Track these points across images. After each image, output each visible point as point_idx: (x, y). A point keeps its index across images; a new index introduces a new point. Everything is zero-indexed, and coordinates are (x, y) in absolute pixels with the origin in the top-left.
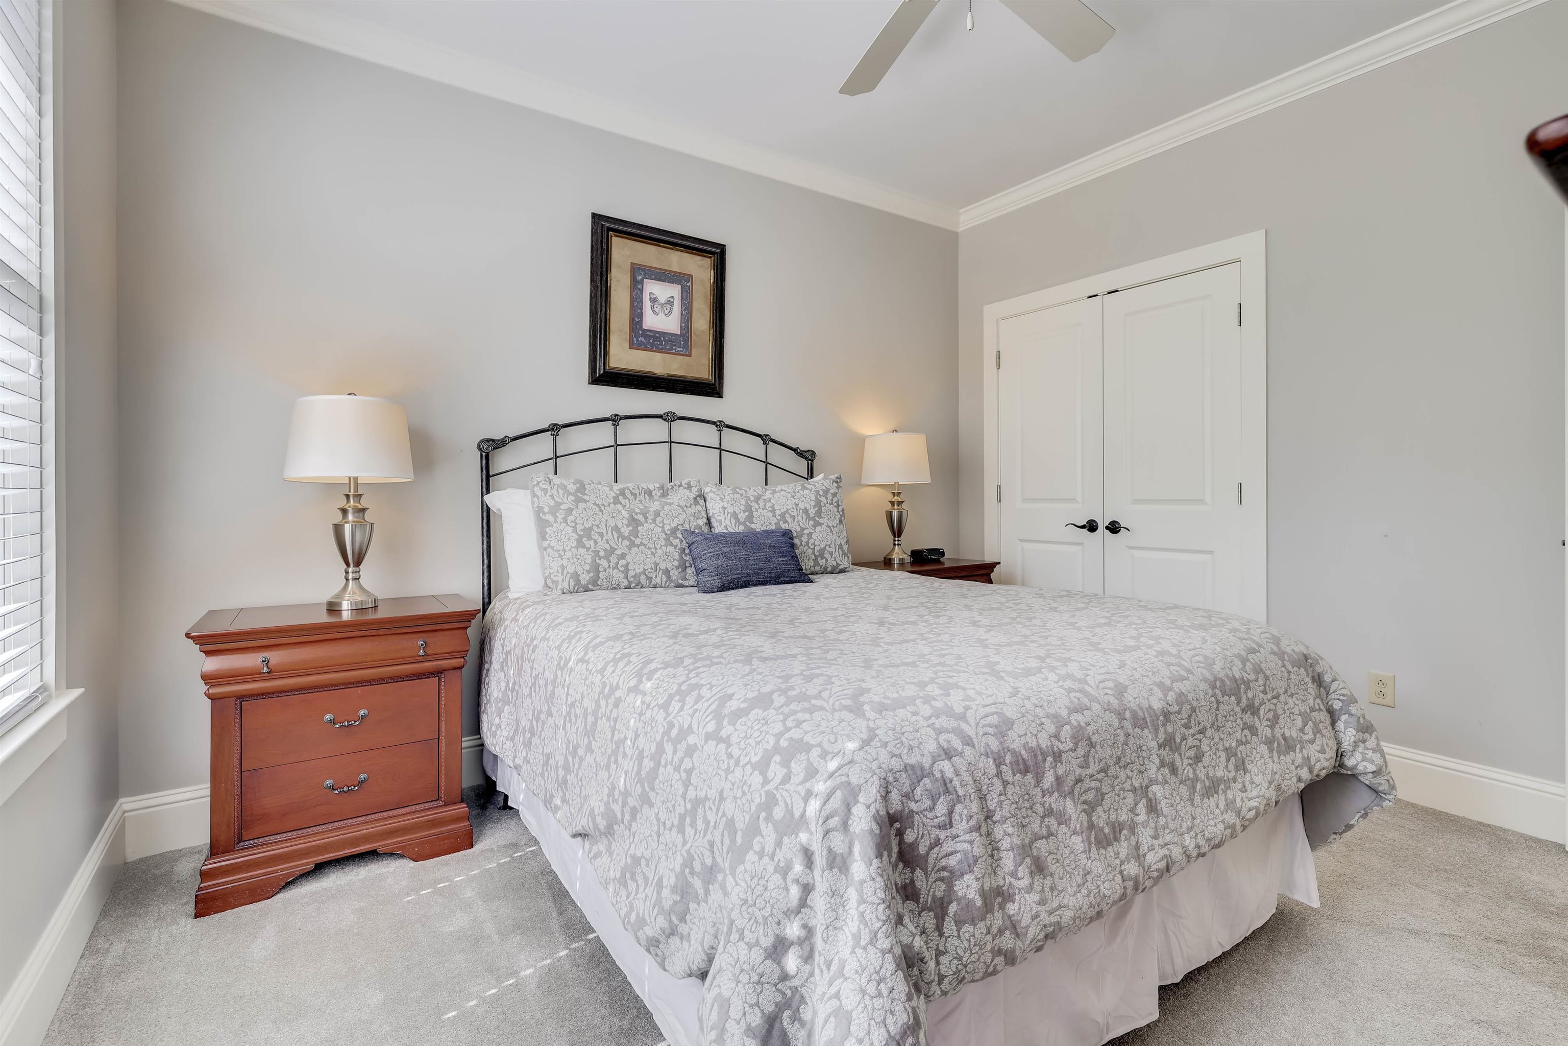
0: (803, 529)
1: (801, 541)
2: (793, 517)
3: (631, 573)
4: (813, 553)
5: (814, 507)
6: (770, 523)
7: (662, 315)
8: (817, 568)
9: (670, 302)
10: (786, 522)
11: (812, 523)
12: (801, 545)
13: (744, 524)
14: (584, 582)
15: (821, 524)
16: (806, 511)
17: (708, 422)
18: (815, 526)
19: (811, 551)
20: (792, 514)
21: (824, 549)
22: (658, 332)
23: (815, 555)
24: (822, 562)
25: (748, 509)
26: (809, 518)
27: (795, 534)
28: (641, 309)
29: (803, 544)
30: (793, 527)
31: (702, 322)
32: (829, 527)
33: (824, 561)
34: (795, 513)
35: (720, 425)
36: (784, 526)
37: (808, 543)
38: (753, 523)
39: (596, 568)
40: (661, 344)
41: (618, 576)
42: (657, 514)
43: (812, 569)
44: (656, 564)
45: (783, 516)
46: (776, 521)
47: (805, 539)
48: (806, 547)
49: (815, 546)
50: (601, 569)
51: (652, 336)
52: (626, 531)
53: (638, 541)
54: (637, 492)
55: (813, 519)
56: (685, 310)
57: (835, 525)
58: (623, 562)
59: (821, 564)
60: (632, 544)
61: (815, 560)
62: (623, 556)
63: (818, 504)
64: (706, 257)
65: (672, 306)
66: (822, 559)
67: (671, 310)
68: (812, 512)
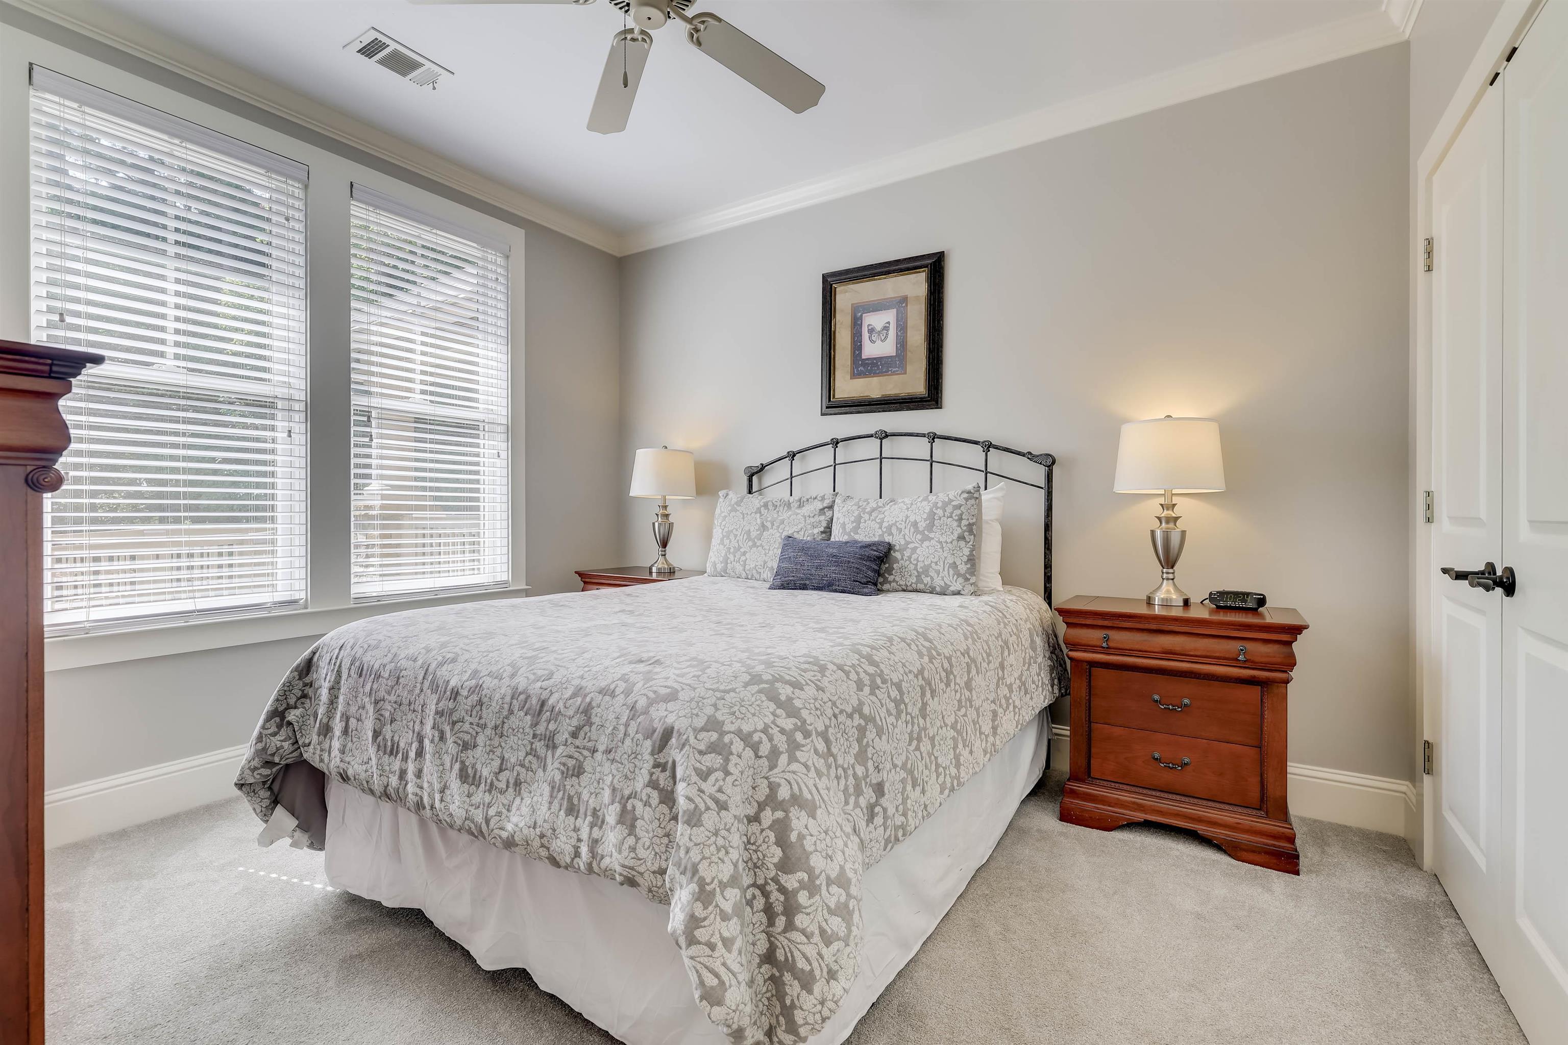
0: (908, 543)
1: (903, 555)
2: (900, 530)
3: (747, 567)
4: (916, 569)
5: (925, 520)
6: (874, 535)
7: (879, 342)
8: (921, 586)
9: (886, 328)
10: (891, 534)
11: (919, 537)
12: (902, 559)
13: (849, 534)
14: (718, 570)
15: (930, 539)
16: (915, 524)
17: (917, 435)
18: (922, 541)
19: (912, 567)
20: (899, 526)
21: (930, 566)
22: (875, 359)
23: (918, 572)
24: (927, 580)
25: (858, 520)
26: (917, 531)
27: (897, 548)
28: (861, 342)
29: (905, 558)
30: (896, 540)
31: (918, 337)
32: (941, 543)
33: (929, 579)
34: (903, 527)
35: (933, 437)
36: (888, 539)
37: (910, 557)
38: (858, 533)
39: (726, 561)
40: (878, 368)
41: (739, 568)
42: (782, 522)
43: (914, 586)
44: (765, 563)
45: (890, 527)
46: (881, 533)
47: (907, 554)
48: (908, 562)
49: (918, 561)
50: (729, 562)
51: (870, 364)
52: (754, 534)
53: (758, 543)
54: (778, 504)
55: (922, 533)
56: (900, 331)
57: (949, 541)
58: (743, 558)
59: (925, 582)
60: (754, 545)
61: (918, 576)
62: (744, 553)
63: (932, 516)
64: (920, 272)
65: (888, 331)
66: (927, 576)
67: (887, 334)
68: (922, 525)
